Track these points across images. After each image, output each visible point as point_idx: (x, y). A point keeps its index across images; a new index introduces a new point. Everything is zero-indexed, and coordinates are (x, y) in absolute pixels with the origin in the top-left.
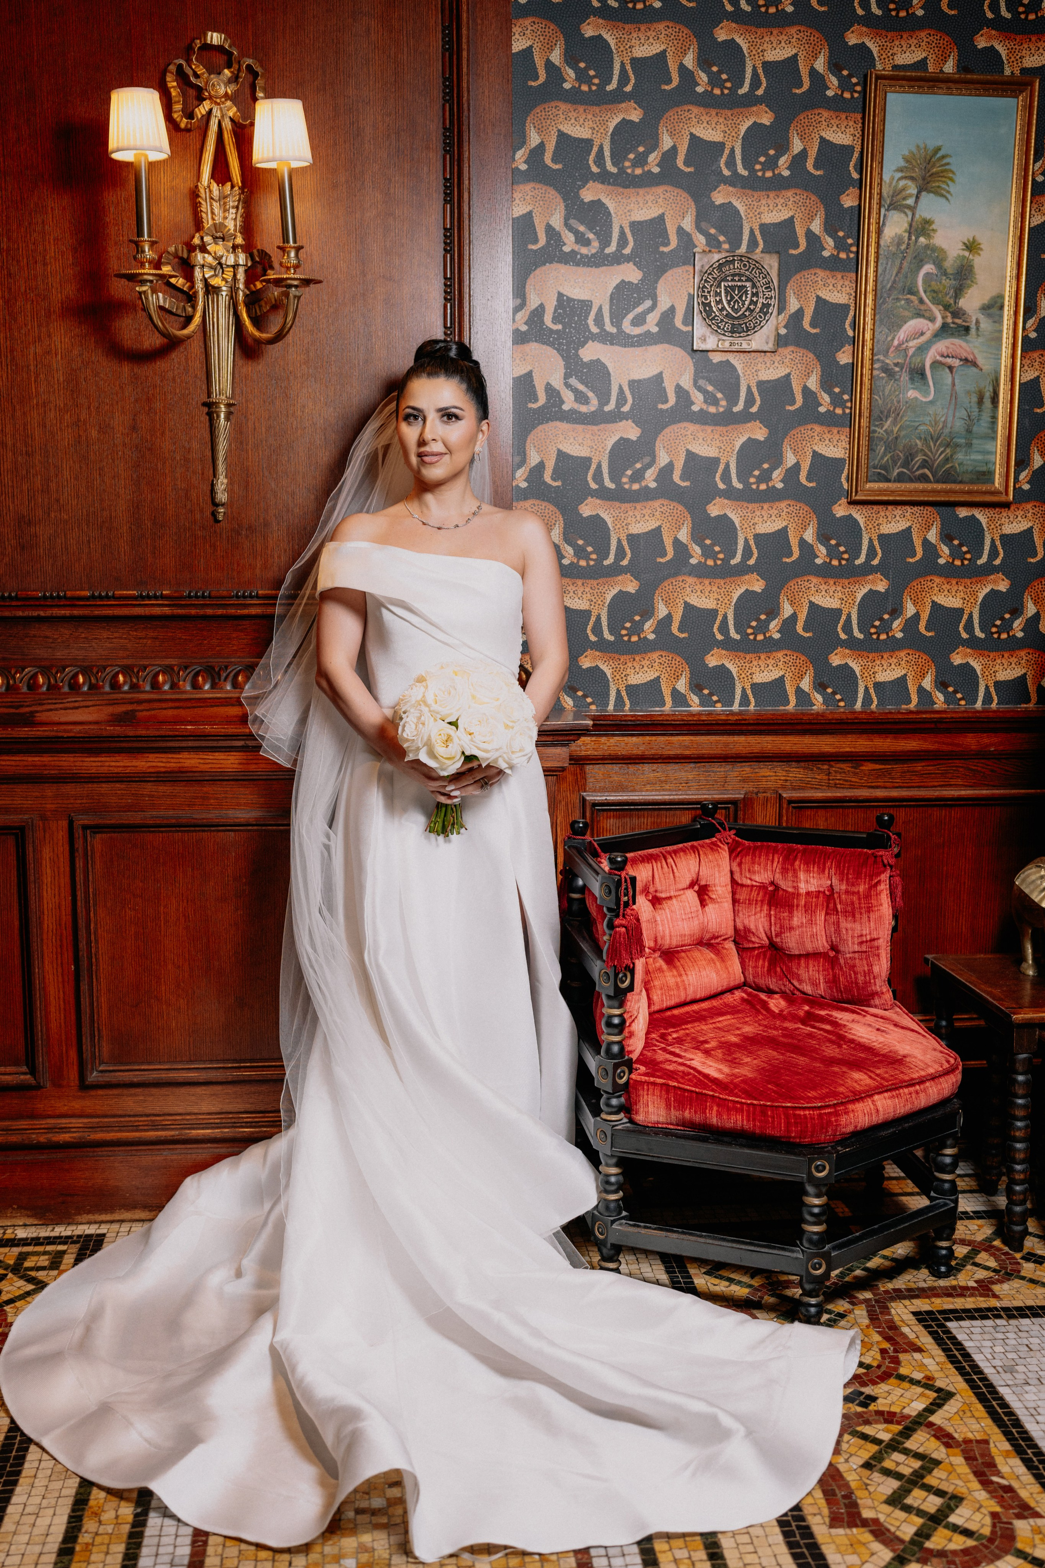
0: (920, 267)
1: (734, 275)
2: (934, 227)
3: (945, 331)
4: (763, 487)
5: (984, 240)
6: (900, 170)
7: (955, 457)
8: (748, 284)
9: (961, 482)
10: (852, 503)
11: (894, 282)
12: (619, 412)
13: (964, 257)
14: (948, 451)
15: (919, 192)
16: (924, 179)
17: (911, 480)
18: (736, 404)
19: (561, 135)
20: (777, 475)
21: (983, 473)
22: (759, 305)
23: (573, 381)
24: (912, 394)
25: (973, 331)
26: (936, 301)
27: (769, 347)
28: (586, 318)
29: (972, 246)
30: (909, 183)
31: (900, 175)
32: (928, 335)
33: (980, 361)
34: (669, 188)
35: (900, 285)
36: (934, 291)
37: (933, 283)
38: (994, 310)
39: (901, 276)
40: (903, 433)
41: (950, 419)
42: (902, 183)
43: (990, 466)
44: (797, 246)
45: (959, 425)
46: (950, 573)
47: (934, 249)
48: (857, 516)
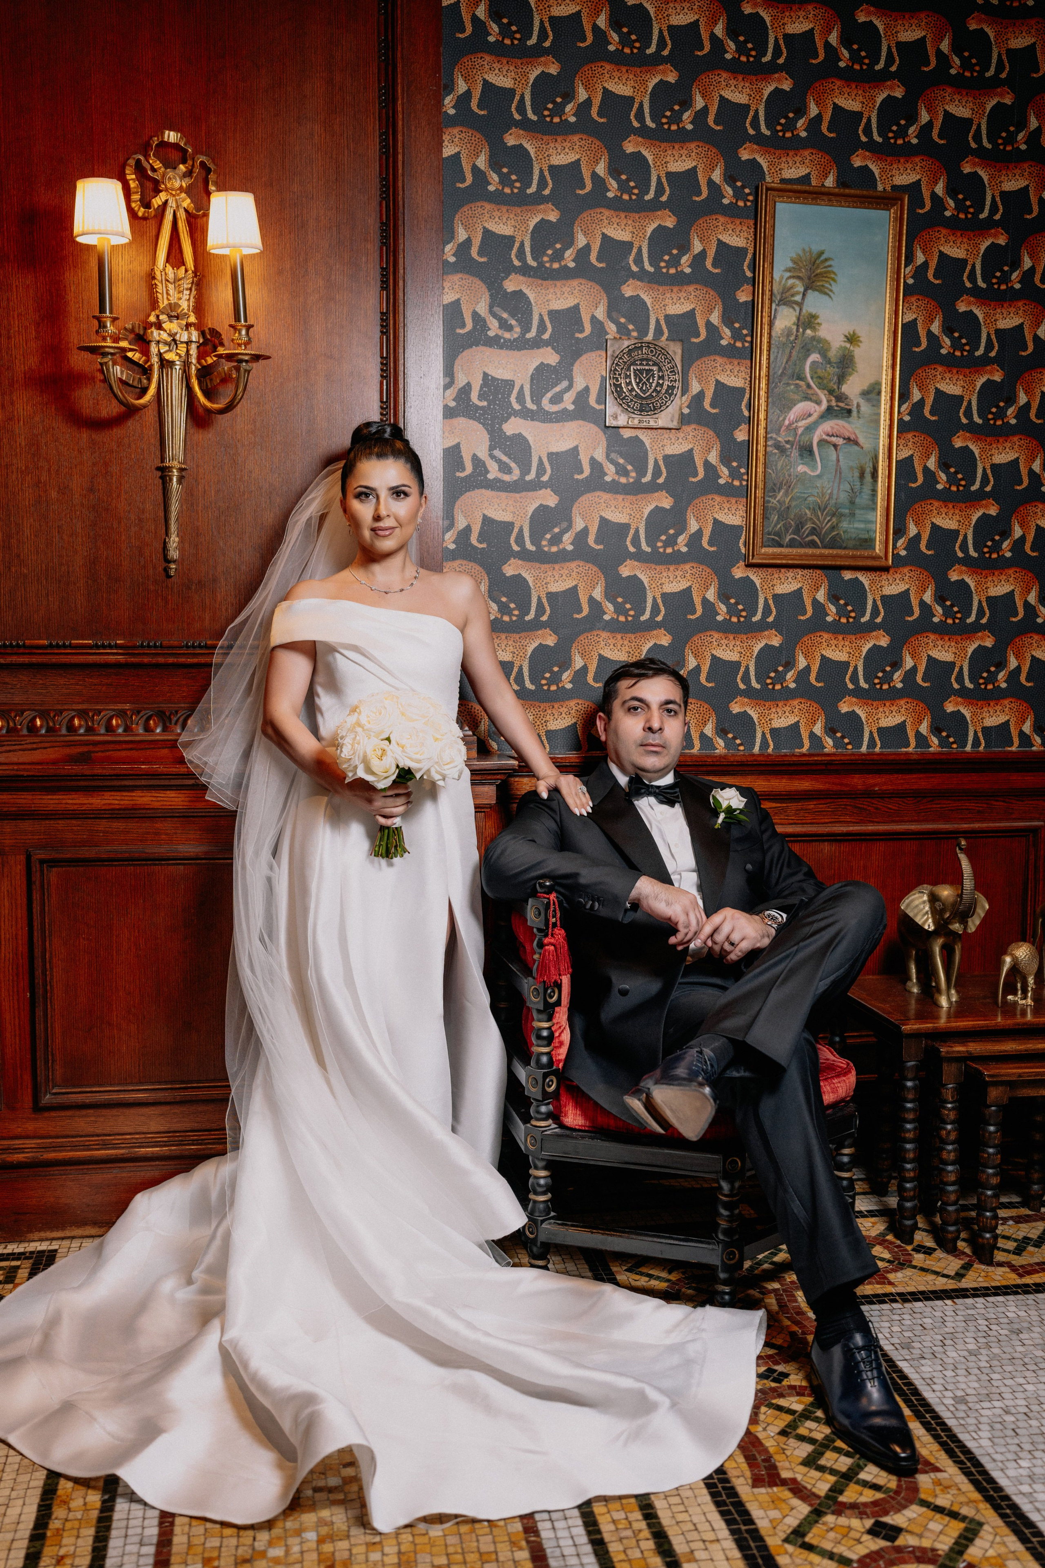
0: (807, 356)
1: (642, 360)
2: (818, 321)
3: (829, 413)
4: (669, 550)
5: (862, 333)
6: (789, 270)
7: (841, 525)
8: (655, 368)
9: (845, 548)
10: (749, 566)
11: (785, 368)
12: (539, 481)
13: (845, 348)
14: (834, 519)
15: (806, 290)
16: (809, 278)
17: (801, 546)
18: (645, 475)
19: (487, 232)
20: (682, 539)
21: (866, 540)
22: (665, 387)
23: (497, 453)
24: (801, 468)
25: (854, 413)
26: (822, 387)
27: (674, 424)
28: (509, 396)
29: (852, 339)
30: (797, 282)
31: (788, 274)
32: (815, 416)
33: (861, 440)
34: (583, 281)
35: (790, 371)
36: (820, 377)
37: (819, 371)
38: (873, 396)
39: (790, 363)
40: (794, 503)
41: (835, 492)
42: (791, 282)
43: (871, 533)
44: (698, 335)
45: (843, 497)
46: (836, 629)
47: (819, 340)
48: (754, 578)
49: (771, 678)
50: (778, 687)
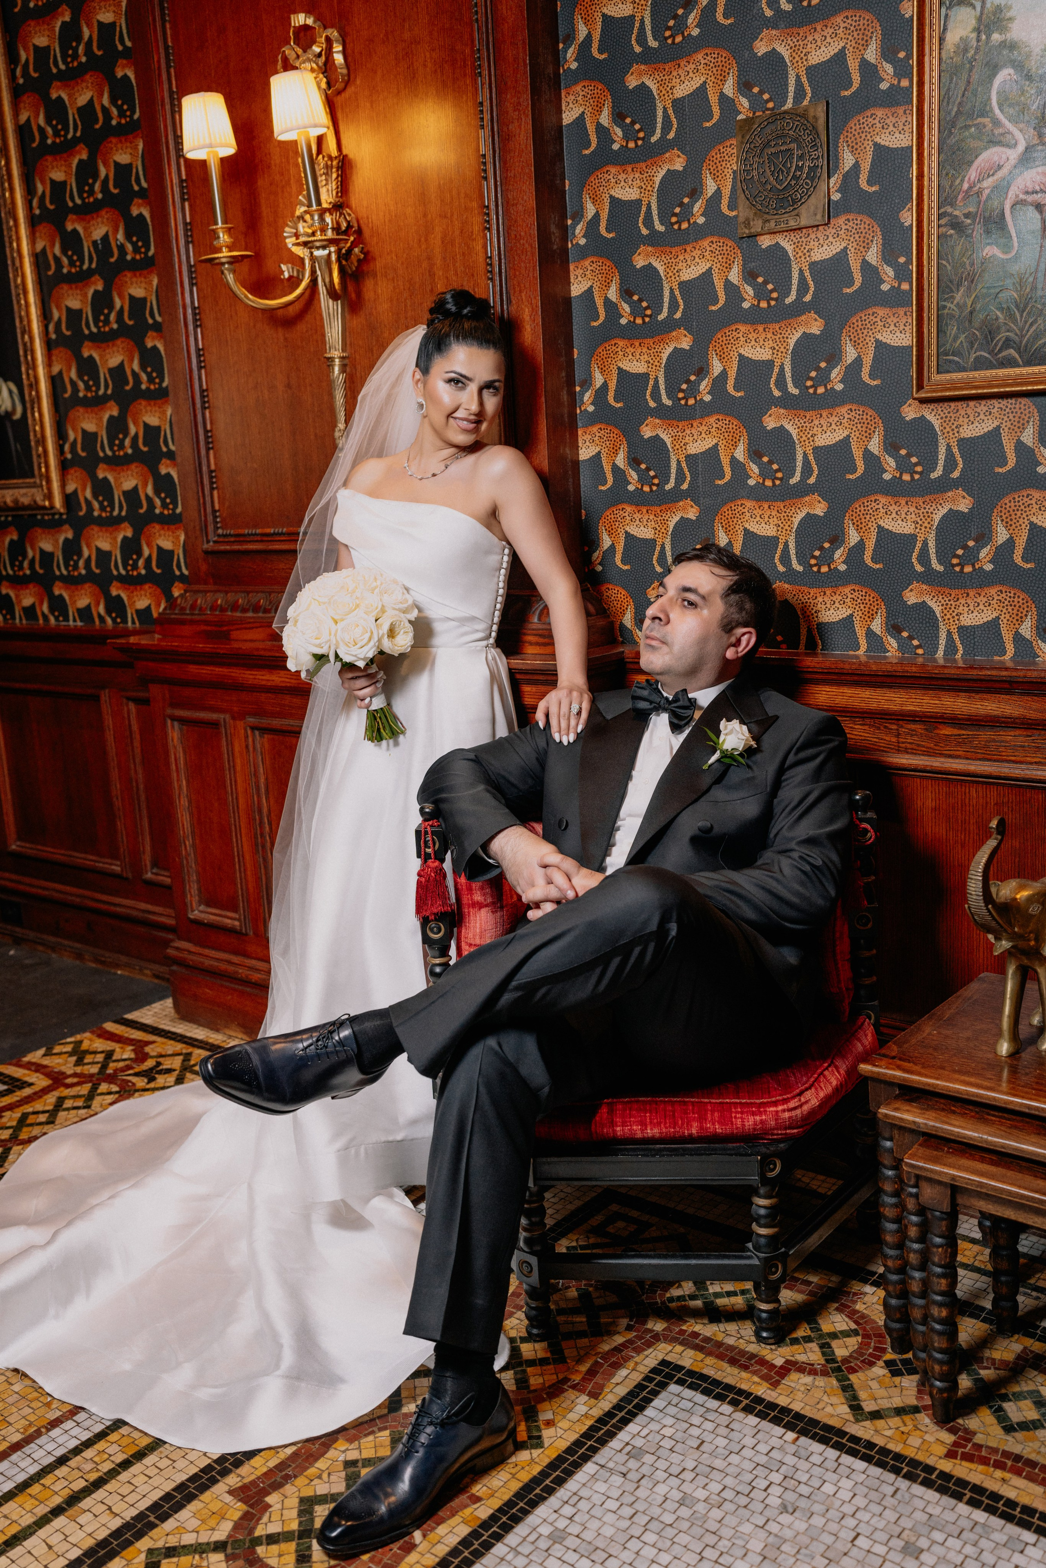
1: (778, 138)
2: (1009, 15)
3: (1029, 157)
8: (794, 146)
17: (992, 366)
18: (788, 295)
19: (606, 19)
20: (836, 374)
22: (806, 170)
24: (988, 251)
27: (819, 219)
32: (1007, 167)
34: (709, 50)
36: (1013, 105)
37: (1012, 94)
40: (980, 305)
41: (1040, 279)
44: (850, 84)
48: (930, 417)
49: (958, 557)
50: (968, 569)
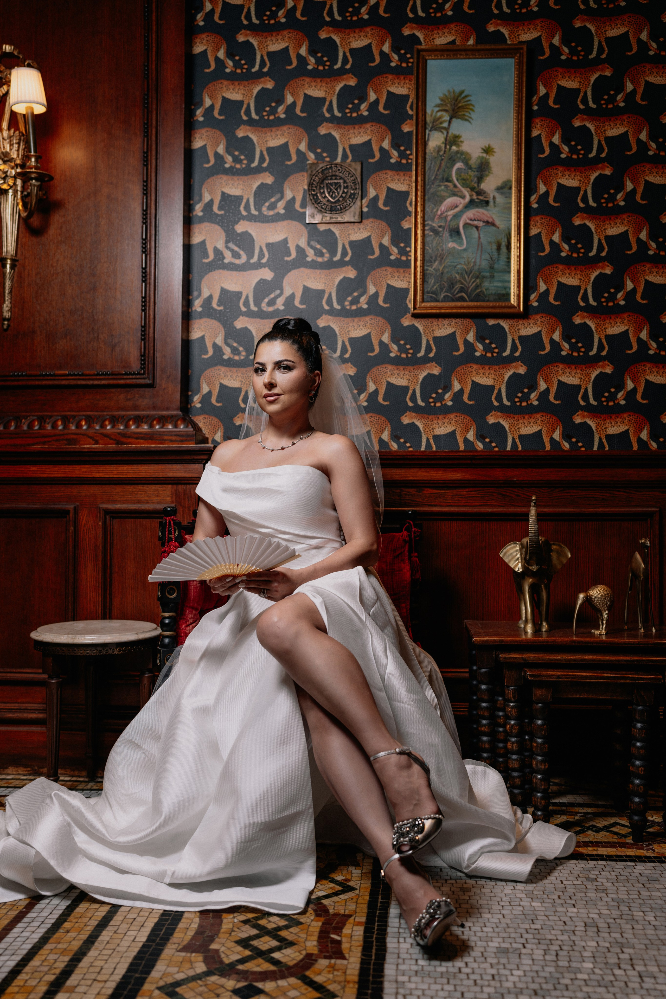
0: (453, 165)
1: (332, 176)
2: (461, 139)
3: (472, 204)
4: (354, 307)
5: (495, 145)
6: (438, 106)
7: (483, 284)
8: (341, 181)
9: (488, 301)
11: (437, 175)
12: (260, 263)
13: (483, 157)
14: (478, 281)
15: (451, 118)
16: (453, 110)
17: (453, 300)
18: (335, 256)
19: (224, 99)
20: (363, 299)
21: (504, 295)
22: (349, 194)
23: (231, 245)
24: (451, 245)
25: (491, 203)
26: (465, 185)
27: (356, 219)
28: (239, 206)
29: (488, 150)
30: (444, 113)
31: (437, 109)
32: (461, 207)
33: (497, 222)
34: (291, 126)
35: (440, 177)
36: (464, 179)
37: (463, 174)
38: (505, 190)
39: (441, 171)
40: (446, 270)
41: (478, 261)
42: (439, 114)
44: (373, 157)
45: (485, 264)
46: (483, 361)
47: (462, 153)
48: (418, 325)
49: (433, 398)
50: (438, 404)
